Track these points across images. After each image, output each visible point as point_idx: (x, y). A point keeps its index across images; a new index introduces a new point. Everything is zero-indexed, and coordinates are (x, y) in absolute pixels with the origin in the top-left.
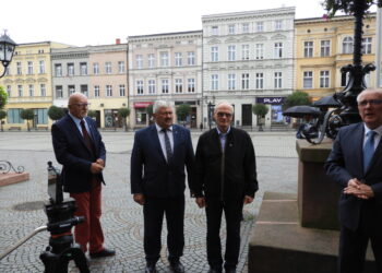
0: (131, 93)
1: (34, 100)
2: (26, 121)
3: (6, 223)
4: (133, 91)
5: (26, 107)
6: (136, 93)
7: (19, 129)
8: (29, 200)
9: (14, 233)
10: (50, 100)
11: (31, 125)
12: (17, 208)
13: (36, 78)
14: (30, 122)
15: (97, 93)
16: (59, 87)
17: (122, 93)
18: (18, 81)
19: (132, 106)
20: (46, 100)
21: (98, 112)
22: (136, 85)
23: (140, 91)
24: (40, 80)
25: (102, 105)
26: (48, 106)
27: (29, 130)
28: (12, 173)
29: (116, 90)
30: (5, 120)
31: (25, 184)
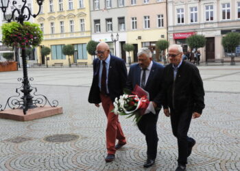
0: (171, 24)
1: (75, 35)
2: (67, 56)
3: (37, 152)
4: (172, 21)
5: (67, 43)
6: (176, 23)
7: (61, 64)
8: (59, 133)
9: (42, 161)
10: (89, 34)
11: (72, 61)
12: (48, 139)
13: (76, 13)
14: (71, 57)
15: (135, 25)
16: (97, 21)
17: (161, 23)
18: (60, 17)
19: (171, 37)
20: (85, 35)
21: (136, 46)
22: (176, 14)
23: (181, 20)
24: (79, 15)
25: (140, 38)
26: (87, 41)
27: (70, 65)
28: (48, 107)
29: (154, 21)
30: (49, 56)
31: (59, 117)
